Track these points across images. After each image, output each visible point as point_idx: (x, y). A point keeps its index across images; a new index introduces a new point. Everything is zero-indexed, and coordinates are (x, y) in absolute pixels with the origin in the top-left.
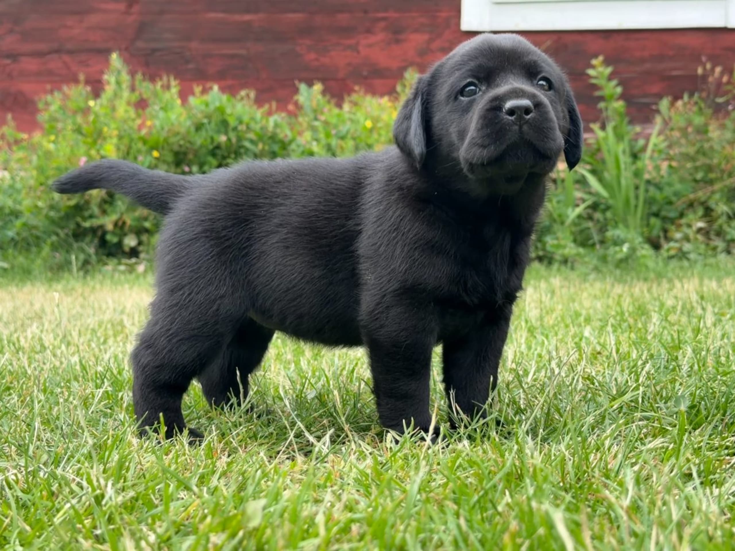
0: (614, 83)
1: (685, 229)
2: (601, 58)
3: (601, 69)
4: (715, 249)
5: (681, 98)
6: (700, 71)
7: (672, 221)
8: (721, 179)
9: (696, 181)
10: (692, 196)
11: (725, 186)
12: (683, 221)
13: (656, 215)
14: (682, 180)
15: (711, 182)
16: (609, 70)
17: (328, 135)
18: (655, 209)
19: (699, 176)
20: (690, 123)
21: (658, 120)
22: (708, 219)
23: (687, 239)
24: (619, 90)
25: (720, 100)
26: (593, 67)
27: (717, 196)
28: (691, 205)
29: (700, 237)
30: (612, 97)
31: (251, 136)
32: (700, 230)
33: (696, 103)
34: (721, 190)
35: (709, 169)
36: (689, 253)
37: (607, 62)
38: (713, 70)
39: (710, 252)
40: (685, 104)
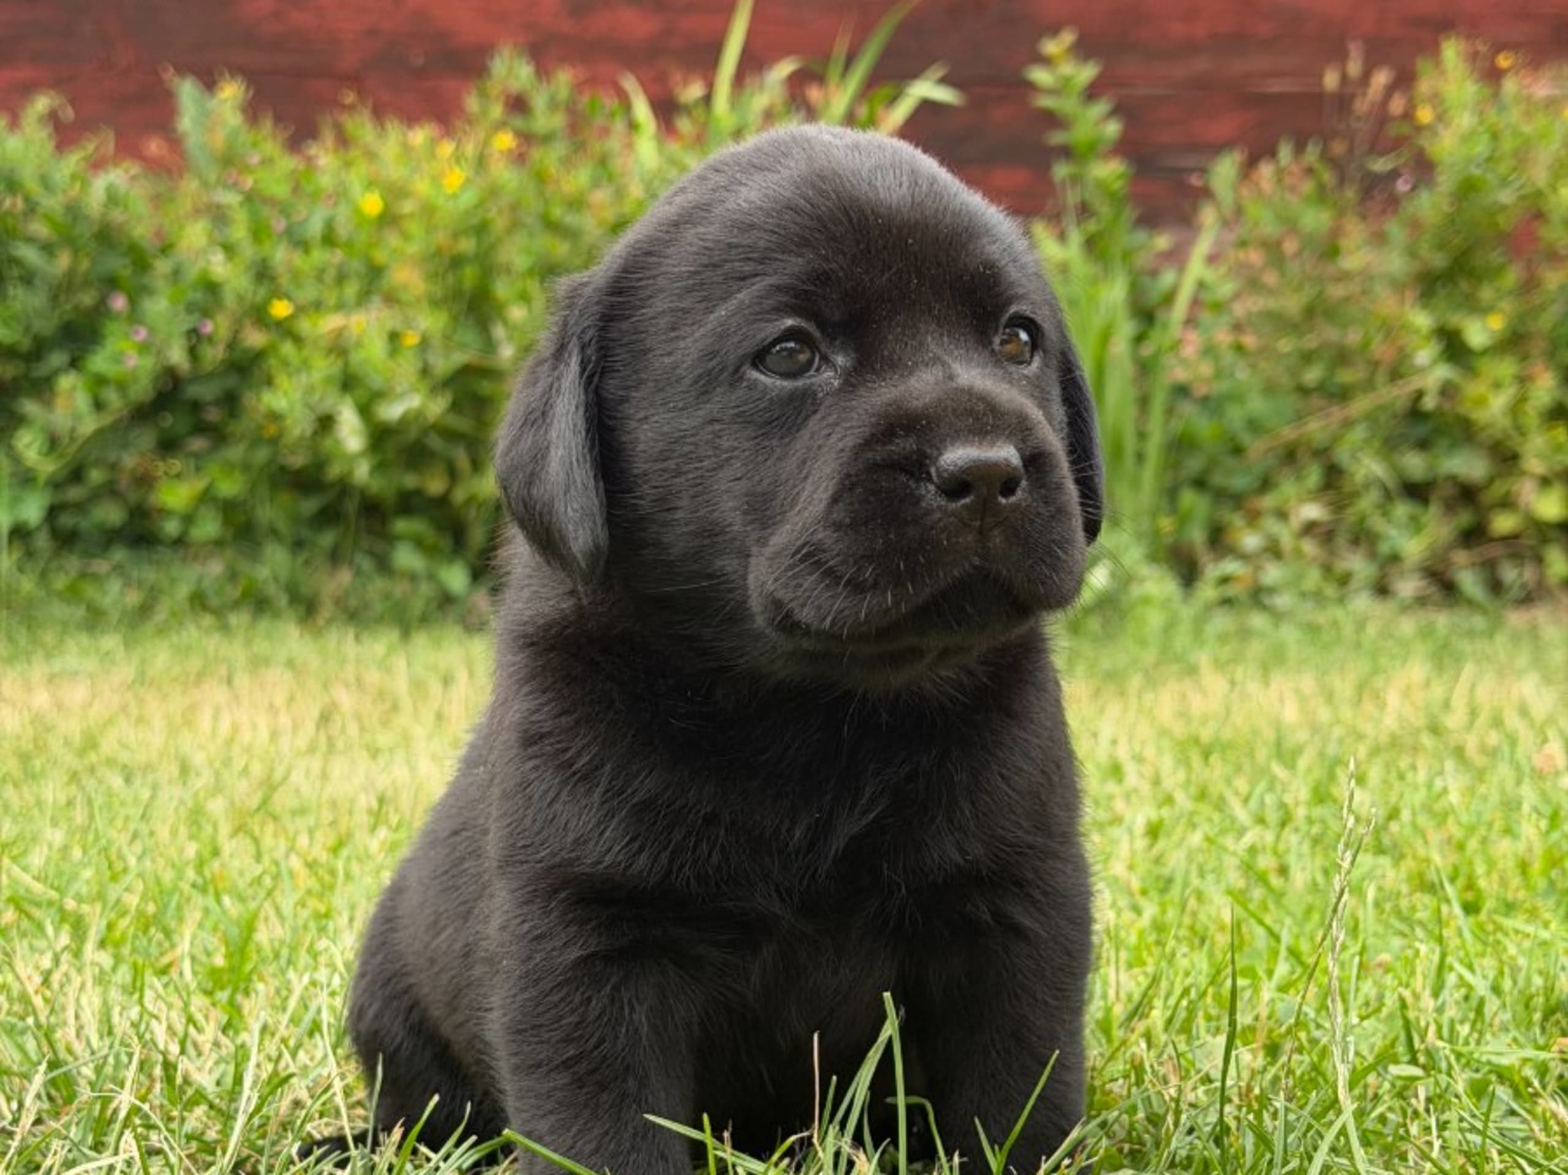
0: (1100, 108)
1: (1272, 525)
2: (1068, 38)
3: (1067, 68)
4: (1344, 580)
5: (1272, 153)
6: (1331, 80)
7: (1237, 500)
8: (1369, 385)
9: (1303, 391)
10: (1288, 433)
11: (1382, 408)
12: (1268, 501)
13: (1200, 483)
14: (1270, 389)
15: (1343, 395)
16: (1086, 73)
17: (258, 233)
18: (1194, 464)
19: (1313, 375)
20: (1292, 227)
21: (1208, 216)
22: (1331, 494)
23: (1274, 550)
24: (1113, 129)
25: (1380, 165)
26: (1046, 61)
27: (1358, 434)
28: (1290, 456)
29: (1309, 547)
30: (1094, 150)
31: (40, 229)
32: (1309, 528)
33: (1310, 171)
34: (1371, 418)
35: (1342, 357)
36: (1272, 590)
37: (1083, 50)
38: (1366, 77)
39: (1330, 591)
40: (1280, 173)
